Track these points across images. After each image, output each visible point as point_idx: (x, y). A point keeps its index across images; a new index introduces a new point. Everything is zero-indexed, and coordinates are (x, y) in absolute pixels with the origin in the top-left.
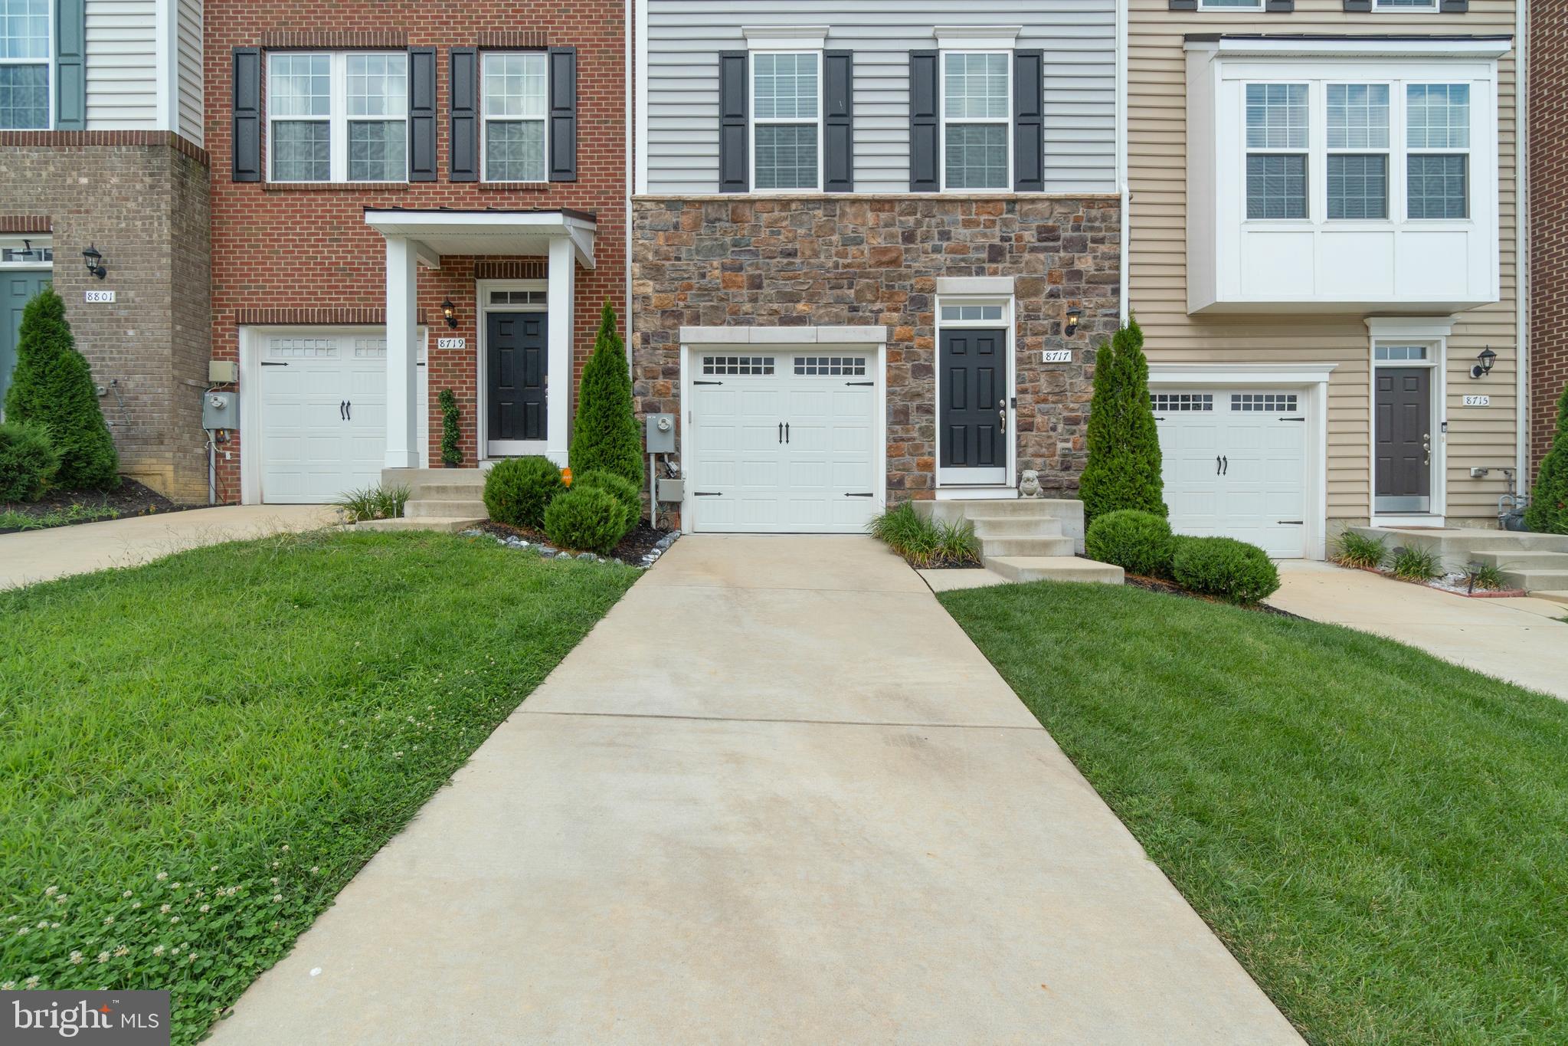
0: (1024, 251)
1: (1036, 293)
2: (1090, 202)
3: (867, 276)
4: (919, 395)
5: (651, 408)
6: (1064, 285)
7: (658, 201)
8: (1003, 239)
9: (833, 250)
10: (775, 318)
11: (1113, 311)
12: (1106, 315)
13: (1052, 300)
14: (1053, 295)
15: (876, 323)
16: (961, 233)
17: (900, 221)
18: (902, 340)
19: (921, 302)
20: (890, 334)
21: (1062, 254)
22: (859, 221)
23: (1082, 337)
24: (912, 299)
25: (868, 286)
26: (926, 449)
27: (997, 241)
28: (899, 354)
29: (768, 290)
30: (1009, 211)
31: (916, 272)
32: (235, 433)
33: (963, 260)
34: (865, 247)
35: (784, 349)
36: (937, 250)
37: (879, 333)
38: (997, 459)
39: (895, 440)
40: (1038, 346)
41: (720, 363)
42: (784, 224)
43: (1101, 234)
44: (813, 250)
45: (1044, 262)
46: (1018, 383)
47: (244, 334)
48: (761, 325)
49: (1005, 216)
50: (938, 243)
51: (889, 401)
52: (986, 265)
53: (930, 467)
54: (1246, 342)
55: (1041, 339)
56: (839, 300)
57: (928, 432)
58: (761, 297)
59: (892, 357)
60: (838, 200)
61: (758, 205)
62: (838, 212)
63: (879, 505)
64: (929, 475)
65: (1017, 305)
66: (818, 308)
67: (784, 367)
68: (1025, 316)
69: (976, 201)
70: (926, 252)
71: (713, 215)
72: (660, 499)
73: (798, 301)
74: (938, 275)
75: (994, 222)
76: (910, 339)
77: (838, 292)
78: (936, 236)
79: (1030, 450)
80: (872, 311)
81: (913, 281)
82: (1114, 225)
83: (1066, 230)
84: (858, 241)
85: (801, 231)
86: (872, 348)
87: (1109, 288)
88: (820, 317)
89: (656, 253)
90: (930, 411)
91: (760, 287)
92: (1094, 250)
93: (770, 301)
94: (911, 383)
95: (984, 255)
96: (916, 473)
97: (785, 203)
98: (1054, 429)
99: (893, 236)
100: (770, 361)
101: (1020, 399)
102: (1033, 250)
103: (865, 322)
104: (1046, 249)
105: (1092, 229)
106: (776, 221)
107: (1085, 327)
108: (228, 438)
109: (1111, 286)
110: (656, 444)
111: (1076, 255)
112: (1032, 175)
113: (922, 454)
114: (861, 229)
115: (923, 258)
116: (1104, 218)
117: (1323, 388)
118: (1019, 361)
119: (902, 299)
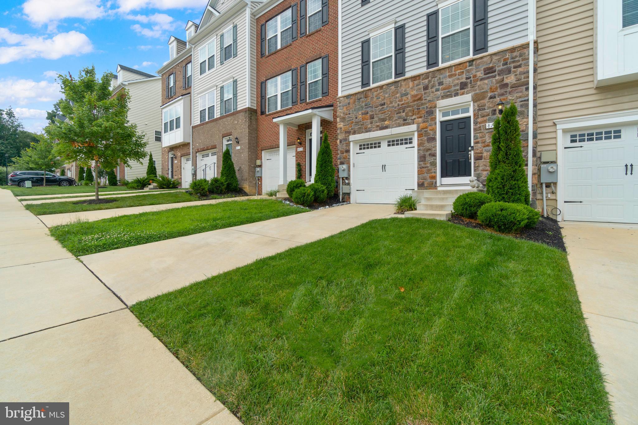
0: (477, 81)
1: (483, 98)
2: (513, 50)
3: (410, 106)
4: (430, 149)
5: (342, 163)
6: (498, 92)
7: (344, 97)
8: (467, 78)
9: (397, 100)
10: (378, 128)
11: (526, 98)
12: (522, 101)
13: (491, 100)
14: (491, 97)
15: (413, 124)
16: (448, 81)
17: (422, 83)
18: (423, 129)
19: (431, 113)
20: (418, 127)
21: (497, 78)
22: (407, 86)
24: (427, 112)
25: (410, 110)
26: (433, 171)
27: (464, 80)
28: (422, 134)
29: (376, 119)
30: (470, 66)
31: (429, 101)
32: (261, 177)
33: (448, 92)
34: (409, 96)
35: (383, 138)
36: (437, 90)
37: (414, 127)
38: (467, 173)
39: (420, 168)
40: (484, 122)
41: (365, 146)
42: (381, 94)
43: (518, 64)
44: (390, 101)
45: (487, 84)
46: (474, 139)
47: (263, 152)
48: (374, 131)
49: (468, 68)
50: (438, 87)
51: (418, 153)
52: (459, 92)
53: (434, 177)
55: (486, 118)
56: (400, 118)
57: (434, 164)
58: (374, 122)
59: (420, 136)
60: (399, 81)
61: (373, 90)
62: (399, 85)
64: (434, 181)
65: (474, 105)
66: (392, 122)
67: (384, 144)
68: (478, 110)
69: (454, 66)
70: (433, 92)
71: (359, 98)
72: (343, 192)
73: (385, 121)
74: (438, 100)
75: (463, 72)
76: (426, 128)
77: (399, 115)
78: (437, 84)
79: (481, 168)
80: (411, 120)
81: (427, 105)
82: (526, 57)
83: (499, 66)
84: (406, 94)
85: (386, 96)
86: (413, 133)
87: (524, 87)
88: (393, 125)
89: (344, 113)
90: (434, 155)
91: (373, 118)
93: (377, 122)
94: (427, 145)
95: (458, 87)
96: (429, 180)
97: (382, 87)
99: (420, 89)
100: (379, 143)
101: (475, 146)
102: (482, 79)
103: (409, 124)
104: (488, 78)
105: (514, 62)
106: (378, 94)
108: (260, 179)
109: (525, 87)
110: (342, 174)
111: (505, 76)
112: (482, 47)
113: (432, 173)
114: (408, 89)
115: (432, 94)
116: (521, 56)
118: (475, 129)
119: (423, 112)
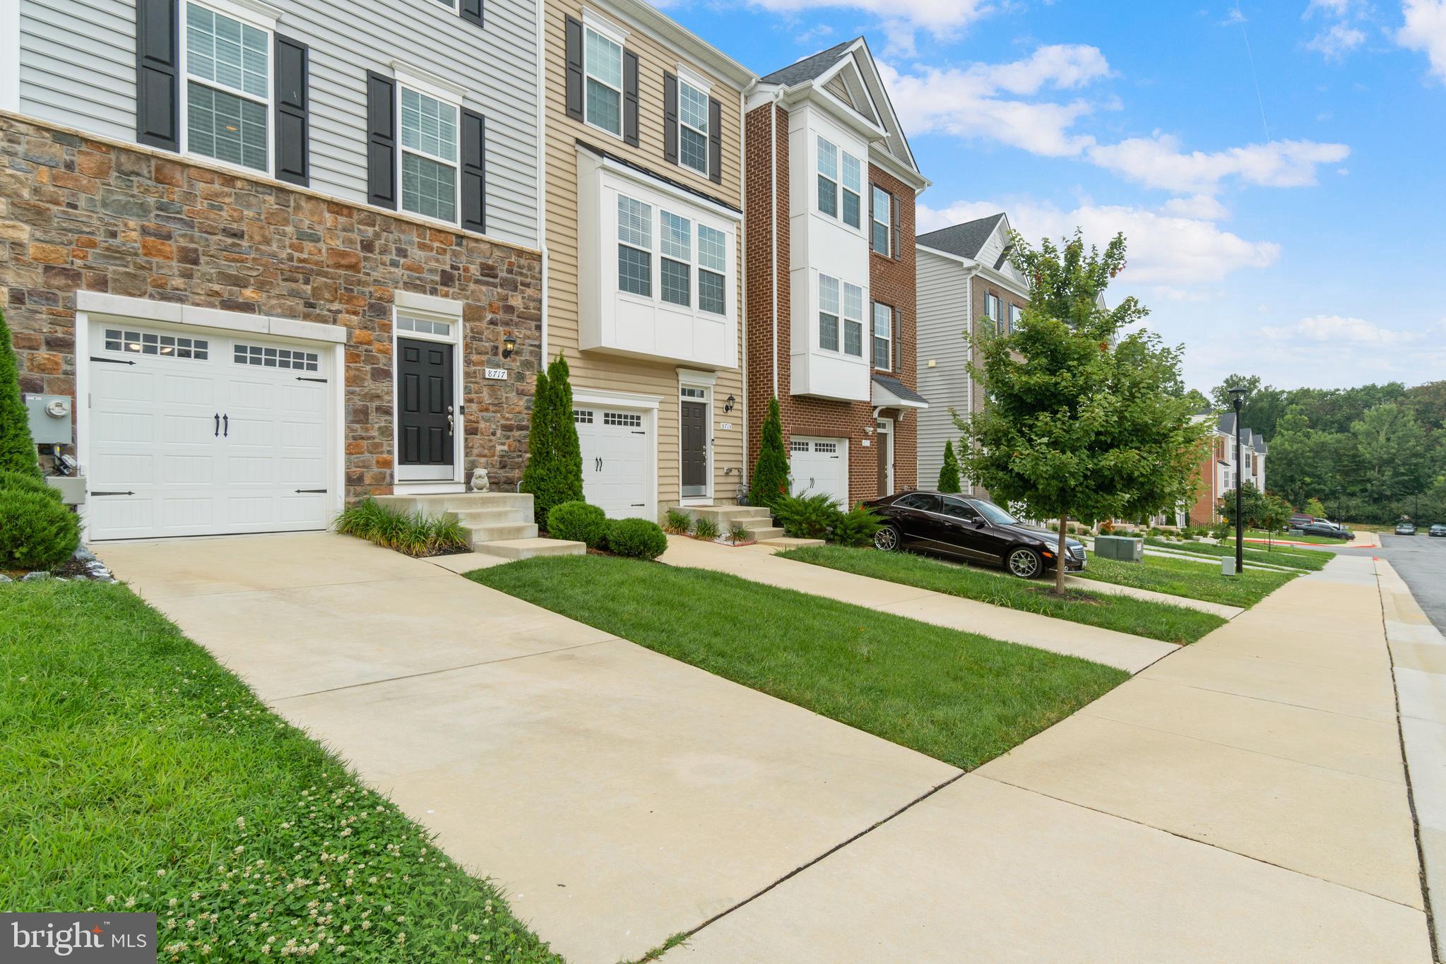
0: (470, 281)
1: (480, 319)
2: (520, 253)
3: (326, 275)
4: (378, 397)
5: (30, 386)
6: (500, 316)
7: (39, 127)
8: (453, 267)
9: (287, 242)
10: (217, 300)
11: (537, 343)
12: (531, 345)
13: (492, 327)
14: (492, 322)
15: (335, 322)
16: (417, 254)
17: (358, 229)
18: (361, 343)
19: (380, 309)
20: (349, 336)
21: (500, 290)
22: (316, 218)
23: (514, 360)
24: (371, 306)
25: (326, 286)
26: (386, 448)
27: (447, 268)
28: (359, 356)
29: (204, 267)
30: (458, 245)
31: (375, 281)
33: (419, 278)
34: (323, 246)
35: (223, 334)
36: (394, 264)
37: (338, 333)
38: (445, 458)
39: (354, 438)
40: (481, 363)
41: (132, 339)
42: (227, 200)
43: (528, 280)
44: (263, 236)
45: (487, 294)
46: (465, 393)
48: (198, 305)
49: (454, 247)
50: (395, 258)
51: (348, 400)
52: (439, 287)
53: (388, 464)
54: (614, 376)
55: (484, 358)
56: (294, 294)
57: (386, 432)
58: (198, 274)
59: (351, 357)
60: (292, 192)
61: (192, 171)
62: (292, 204)
63: (337, 500)
64: (388, 472)
65: (465, 326)
66: (269, 297)
67: (221, 354)
68: (471, 337)
69: (430, 229)
70: (384, 264)
71: (126, 166)
73: (245, 287)
74: (396, 288)
75: (445, 250)
76: (369, 343)
77: (294, 285)
78: (394, 251)
79: (475, 451)
80: (330, 311)
81: (372, 289)
82: (537, 275)
83: (502, 271)
84: (314, 239)
85: (248, 213)
86: (329, 346)
87: (533, 324)
88: (272, 307)
89: (36, 190)
90: (388, 412)
91: (195, 262)
92: (523, 292)
93: (209, 281)
94: (370, 385)
95: (437, 278)
96: (376, 470)
97: (229, 179)
98: (494, 434)
99: (351, 241)
100: (204, 345)
101: (468, 407)
102: (477, 282)
103: (322, 319)
104: (487, 284)
105: (521, 274)
106: (217, 195)
107: (517, 353)
109: (535, 323)
110: (41, 432)
111: (510, 293)
112: (476, 220)
113: (382, 453)
114: (317, 227)
115: (381, 269)
116: (530, 268)
117: (655, 412)
118: (467, 374)
119: (362, 303)
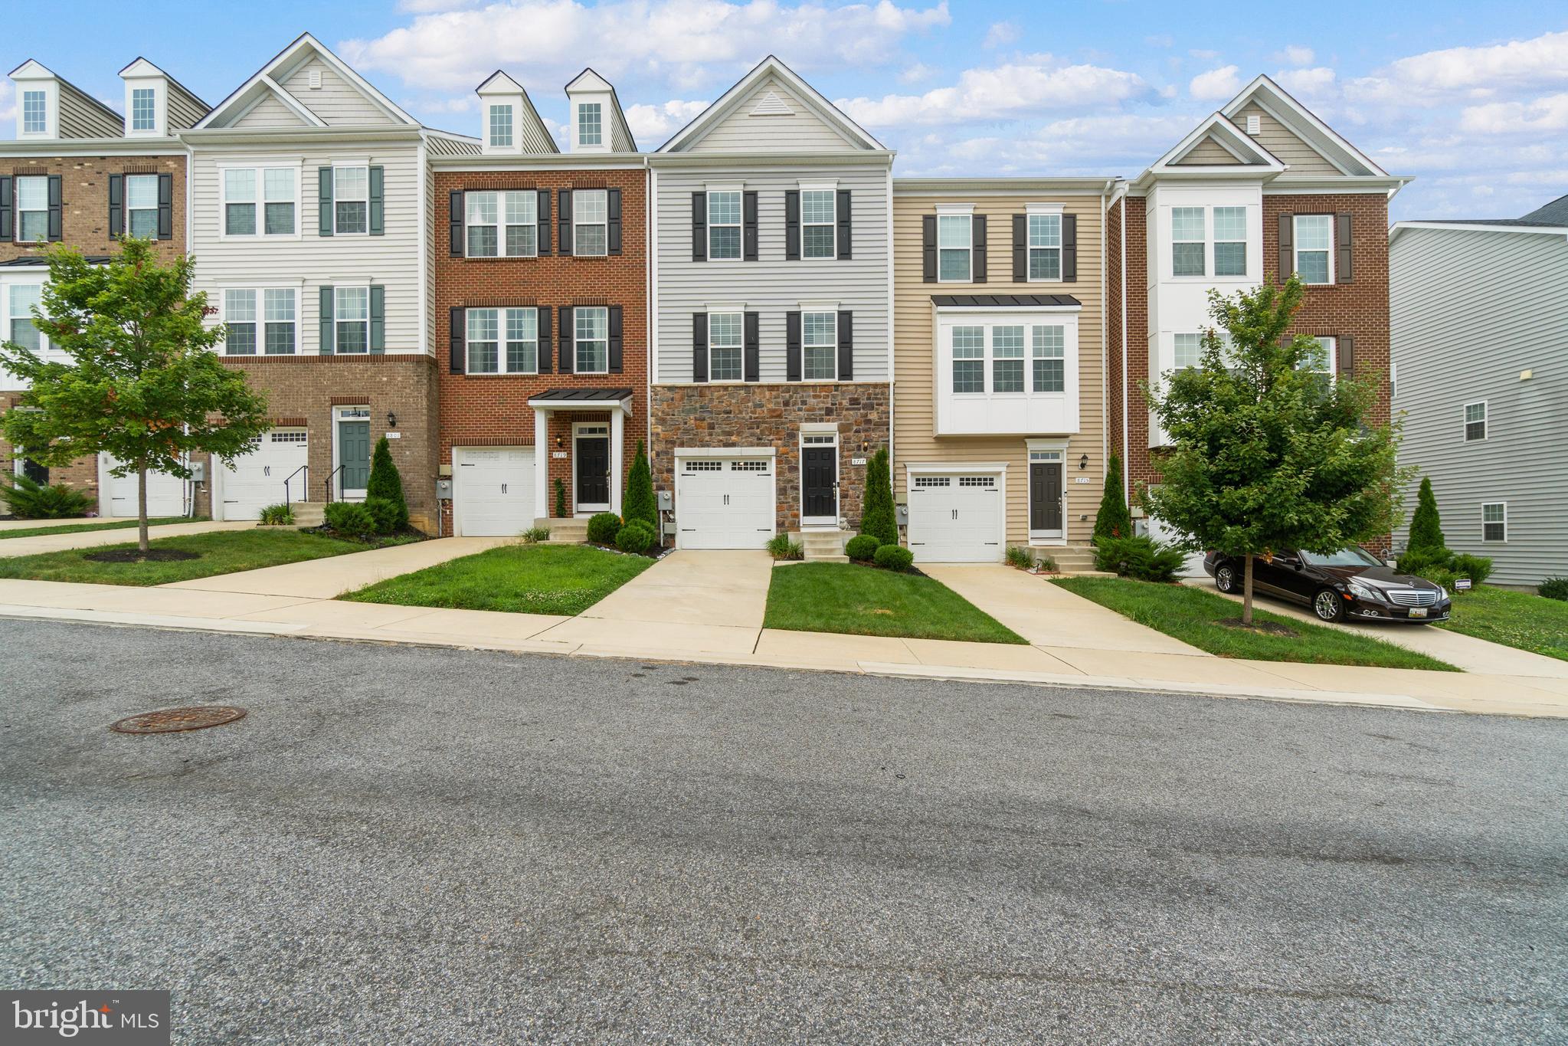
0: (843, 410)
1: (849, 430)
2: (875, 386)
3: (766, 423)
4: (792, 481)
5: (661, 488)
6: (863, 426)
7: (664, 387)
8: (832, 404)
9: (749, 410)
10: (721, 444)
11: (887, 440)
12: (886, 443)
13: (857, 434)
14: (856, 431)
15: (771, 445)
16: (812, 401)
17: (782, 396)
18: (783, 454)
19: (792, 435)
20: (777, 451)
21: (862, 411)
22: (762, 396)
23: (872, 452)
24: (788, 434)
25: (766, 428)
26: (796, 507)
27: (829, 405)
28: (782, 461)
29: (717, 430)
30: (836, 391)
31: (790, 421)
32: (450, 500)
33: (813, 415)
34: (765, 409)
35: (727, 458)
36: (800, 410)
37: (771, 451)
38: (832, 512)
39: (780, 503)
40: (850, 456)
41: (694, 465)
42: (726, 397)
43: (880, 402)
44: (739, 410)
45: (852, 415)
46: (839, 475)
47: (455, 450)
48: (715, 447)
49: (833, 393)
50: (801, 407)
51: (777, 484)
52: (824, 417)
53: (797, 516)
54: (964, 451)
55: (851, 453)
56: (752, 435)
57: (796, 499)
58: (714, 434)
59: (779, 462)
60: (751, 386)
61: (712, 389)
62: (752, 392)
63: (773, 535)
64: (797, 520)
65: (840, 436)
66: (742, 438)
67: (726, 467)
68: (844, 442)
69: (819, 386)
70: (795, 411)
71: (690, 394)
72: (666, 532)
73: (732, 436)
74: (801, 422)
75: (828, 396)
76: (787, 453)
77: (752, 431)
78: (800, 403)
79: (846, 508)
80: (768, 440)
81: (788, 425)
82: (886, 398)
83: (863, 399)
84: (761, 406)
85: (733, 401)
86: (769, 458)
88: (743, 443)
89: (663, 412)
90: (797, 488)
91: (713, 428)
92: (877, 409)
93: (719, 436)
94: (788, 475)
95: (823, 412)
96: (791, 519)
97: (726, 388)
98: (858, 497)
99: (779, 403)
100: (719, 464)
101: (842, 483)
102: (847, 409)
103: (765, 445)
104: (853, 409)
105: (876, 399)
106: (722, 396)
107: (873, 447)
108: (447, 503)
109: (885, 427)
110: (663, 506)
111: (869, 412)
112: (846, 372)
113: (794, 510)
114: (763, 400)
115: (793, 414)
116: (882, 394)
117: (1004, 474)
118: (841, 464)
119: (783, 434)
